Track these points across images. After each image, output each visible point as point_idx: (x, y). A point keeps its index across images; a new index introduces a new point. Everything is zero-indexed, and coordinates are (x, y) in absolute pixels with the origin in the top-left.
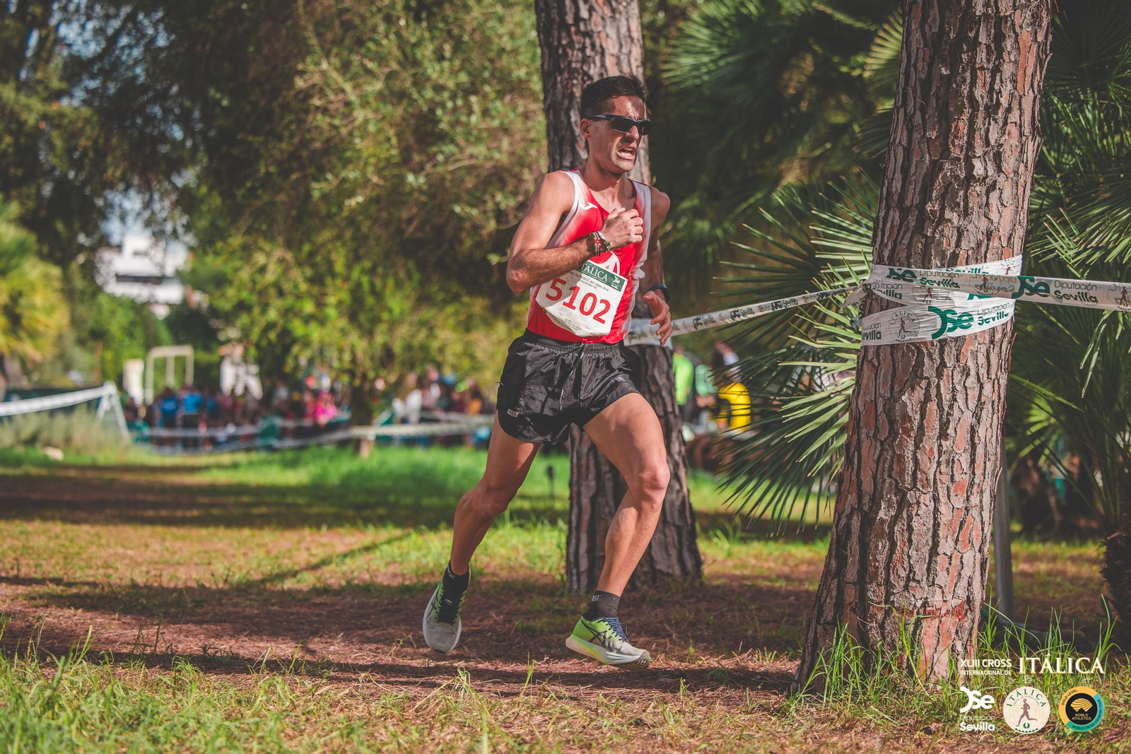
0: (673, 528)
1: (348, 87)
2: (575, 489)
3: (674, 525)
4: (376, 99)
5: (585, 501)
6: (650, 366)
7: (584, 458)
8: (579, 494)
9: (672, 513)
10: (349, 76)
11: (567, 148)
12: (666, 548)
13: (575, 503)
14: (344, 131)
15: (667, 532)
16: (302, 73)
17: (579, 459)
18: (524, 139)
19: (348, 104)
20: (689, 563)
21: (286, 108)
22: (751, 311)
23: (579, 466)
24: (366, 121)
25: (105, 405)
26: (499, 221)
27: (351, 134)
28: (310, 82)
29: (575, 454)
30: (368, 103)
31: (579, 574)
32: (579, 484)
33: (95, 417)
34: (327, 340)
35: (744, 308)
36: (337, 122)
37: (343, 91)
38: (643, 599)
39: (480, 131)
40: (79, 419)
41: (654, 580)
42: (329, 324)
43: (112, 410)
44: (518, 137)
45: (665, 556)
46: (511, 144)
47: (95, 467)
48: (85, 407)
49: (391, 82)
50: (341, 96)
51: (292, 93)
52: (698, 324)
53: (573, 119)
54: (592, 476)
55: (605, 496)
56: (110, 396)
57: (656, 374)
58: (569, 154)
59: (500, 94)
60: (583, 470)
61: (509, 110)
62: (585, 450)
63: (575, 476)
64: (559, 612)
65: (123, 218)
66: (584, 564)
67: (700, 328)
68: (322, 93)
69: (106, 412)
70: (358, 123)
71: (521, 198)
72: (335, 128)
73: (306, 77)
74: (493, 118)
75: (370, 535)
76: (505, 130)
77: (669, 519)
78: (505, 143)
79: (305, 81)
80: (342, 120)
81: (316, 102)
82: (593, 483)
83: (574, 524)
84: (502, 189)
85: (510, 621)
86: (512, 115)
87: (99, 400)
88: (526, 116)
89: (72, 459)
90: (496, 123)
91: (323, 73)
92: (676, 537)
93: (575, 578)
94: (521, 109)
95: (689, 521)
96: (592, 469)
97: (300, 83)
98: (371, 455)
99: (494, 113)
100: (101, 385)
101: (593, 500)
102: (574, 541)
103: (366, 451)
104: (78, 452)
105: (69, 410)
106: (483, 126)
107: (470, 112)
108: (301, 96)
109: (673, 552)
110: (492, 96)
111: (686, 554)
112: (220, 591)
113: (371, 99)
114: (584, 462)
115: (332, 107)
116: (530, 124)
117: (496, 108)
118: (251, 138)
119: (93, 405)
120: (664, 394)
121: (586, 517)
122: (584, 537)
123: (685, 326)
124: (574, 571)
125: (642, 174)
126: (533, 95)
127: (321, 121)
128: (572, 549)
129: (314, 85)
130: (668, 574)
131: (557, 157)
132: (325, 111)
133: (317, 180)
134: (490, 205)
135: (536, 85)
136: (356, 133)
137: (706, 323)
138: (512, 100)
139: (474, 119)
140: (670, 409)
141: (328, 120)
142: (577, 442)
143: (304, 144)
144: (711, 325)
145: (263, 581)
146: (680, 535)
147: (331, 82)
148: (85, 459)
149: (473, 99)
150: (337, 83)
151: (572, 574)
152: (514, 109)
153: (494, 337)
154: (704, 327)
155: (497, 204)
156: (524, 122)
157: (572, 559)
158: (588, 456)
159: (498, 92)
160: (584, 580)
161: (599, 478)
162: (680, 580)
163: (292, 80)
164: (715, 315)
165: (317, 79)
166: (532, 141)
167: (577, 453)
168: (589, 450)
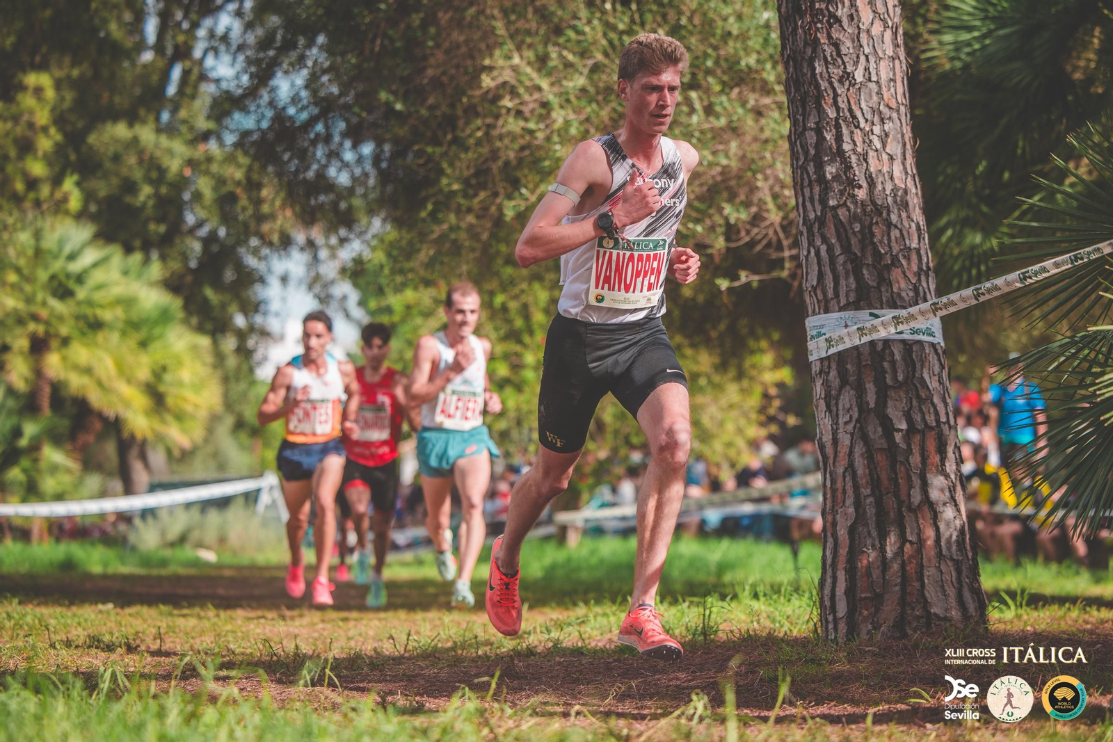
0: (950, 564)
1: (544, 84)
2: (830, 518)
3: (952, 559)
4: (578, 98)
5: (842, 532)
6: (918, 366)
7: (840, 480)
8: (834, 524)
9: (949, 548)
10: (544, 72)
11: (811, 105)
12: (942, 587)
13: (829, 534)
14: (540, 135)
15: (943, 567)
16: (490, 69)
17: (833, 481)
18: (755, 139)
19: (545, 105)
20: (972, 607)
21: (471, 111)
22: (1044, 270)
23: (834, 491)
24: (567, 123)
25: (265, 499)
26: (728, 239)
27: (548, 139)
28: (500, 80)
29: (828, 476)
30: (568, 101)
31: (835, 621)
32: (834, 511)
33: (254, 512)
34: (525, 407)
35: (1036, 267)
36: (532, 125)
37: (539, 89)
38: (916, 646)
39: (702, 132)
40: (235, 515)
41: (928, 625)
42: (526, 389)
43: (274, 504)
44: (748, 138)
45: (942, 597)
46: (740, 147)
47: (253, 567)
48: (241, 501)
49: (596, 77)
50: (536, 96)
51: (477, 93)
52: (979, 295)
53: (818, 71)
54: (849, 501)
55: (866, 525)
56: (271, 488)
57: (926, 376)
58: (814, 112)
59: (726, 87)
60: (839, 494)
61: (736, 104)
62: (840, 470)
63: (828, 502)
64: (812, 661)
65: (284, 279)
66: (842, 609)
67: (982, 299)
68: (514, 93)
69: (267, 507)
70: (557, 125)
71: (754, 209)
72: (531, 132)
73: (495, 73)
74: (717, 116)
75: (581, 610)
76: (734, 130)
77: (944, 552)
78: (734, 145)
79: (493, 79)
80: (537, 123)
81: (507, 102)
82: (851, 510)
83: (829, 561)
84: (731, 200)
85: (753, 672)
86: (740, 111)
87: (258, 491)
88: (758, 113)
89: (228, 559)
90: (723, 122)
91: (515, 69)
92: (954, 574)
93: (831, 626)
94: (752, 103)
95: (970, 555)
96: (850, 492)
97: (487, 81)
98: (580, 544)
99: (718, 109)
100: (260, 475)
101: (852, 531)
102: (829, 581)
103: (573, 539)
104: (234, 553)
105: (223, 503)
106: (706, 126)
107: (692, 110)
108: (490, 96)
109: (951, 592)
110: (717, 88)
111: (967, 595)
112: (402, 657)
113: (572, 98)
114: (839, 485)
115: (526, 110)
116: (763, 121)
117: (721, 103)
118: (429, 150)
119: (251, 498)
120: (936, 400)
121: (843, 551)
122: (841, 575)
123: (963, 300)
124: (830, 618)
125: (903, 135)
126: (766, 89)
127: (513, 125)
128: (827, 591)
129: (505, 84)
130: (946, 619)
131: (800, 118)
132: (519, 113)
133: (509, 197)
134: (719, 220)
135: (770, 74)
136: (556, 138)
137: (989, 291)
138: (740, 93)
139: (695, 119)
140: (943, 419)
141: (522, 123)
142: (831, 461)
143: (494, 154)
144: (996, 294)
145: (454, 648)
146: (959, 572)
147: (523, 78)
148: (245, 559)
149: (693, 95)
150: (531, 80)
151: (827, 622)
152: (744, 103)
153: (724, 401)
154: (988, 297)
155: (727, 219)
156: (757, 121)
157: (827, 603)
158: (844, 477)
159: (724, 83)
160: (842, 627)
161: (858, 504)
162: (961, 626)
163: (479, 77)
164: (999, 281)
165: (507, 76)
166: (766, 141)
167: (831, 475)
168: (846, 469)
